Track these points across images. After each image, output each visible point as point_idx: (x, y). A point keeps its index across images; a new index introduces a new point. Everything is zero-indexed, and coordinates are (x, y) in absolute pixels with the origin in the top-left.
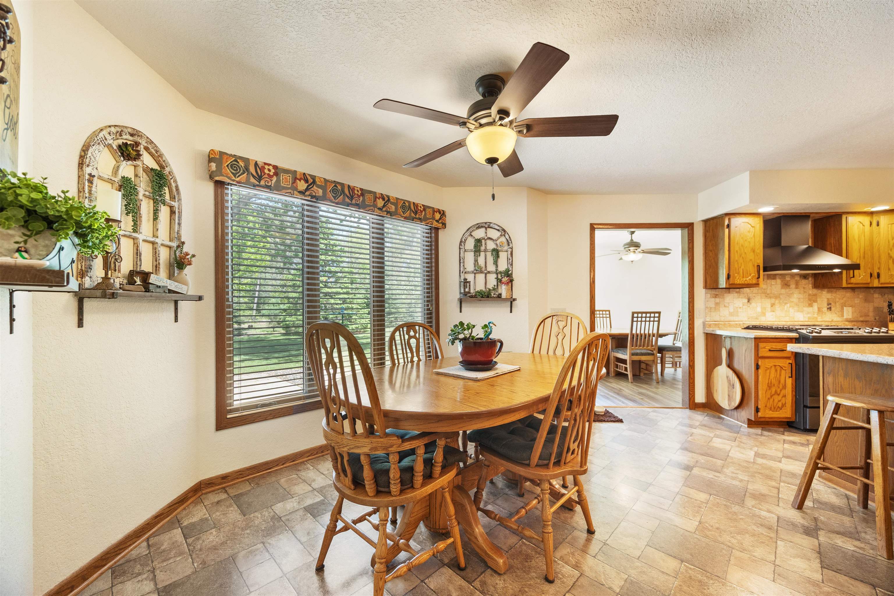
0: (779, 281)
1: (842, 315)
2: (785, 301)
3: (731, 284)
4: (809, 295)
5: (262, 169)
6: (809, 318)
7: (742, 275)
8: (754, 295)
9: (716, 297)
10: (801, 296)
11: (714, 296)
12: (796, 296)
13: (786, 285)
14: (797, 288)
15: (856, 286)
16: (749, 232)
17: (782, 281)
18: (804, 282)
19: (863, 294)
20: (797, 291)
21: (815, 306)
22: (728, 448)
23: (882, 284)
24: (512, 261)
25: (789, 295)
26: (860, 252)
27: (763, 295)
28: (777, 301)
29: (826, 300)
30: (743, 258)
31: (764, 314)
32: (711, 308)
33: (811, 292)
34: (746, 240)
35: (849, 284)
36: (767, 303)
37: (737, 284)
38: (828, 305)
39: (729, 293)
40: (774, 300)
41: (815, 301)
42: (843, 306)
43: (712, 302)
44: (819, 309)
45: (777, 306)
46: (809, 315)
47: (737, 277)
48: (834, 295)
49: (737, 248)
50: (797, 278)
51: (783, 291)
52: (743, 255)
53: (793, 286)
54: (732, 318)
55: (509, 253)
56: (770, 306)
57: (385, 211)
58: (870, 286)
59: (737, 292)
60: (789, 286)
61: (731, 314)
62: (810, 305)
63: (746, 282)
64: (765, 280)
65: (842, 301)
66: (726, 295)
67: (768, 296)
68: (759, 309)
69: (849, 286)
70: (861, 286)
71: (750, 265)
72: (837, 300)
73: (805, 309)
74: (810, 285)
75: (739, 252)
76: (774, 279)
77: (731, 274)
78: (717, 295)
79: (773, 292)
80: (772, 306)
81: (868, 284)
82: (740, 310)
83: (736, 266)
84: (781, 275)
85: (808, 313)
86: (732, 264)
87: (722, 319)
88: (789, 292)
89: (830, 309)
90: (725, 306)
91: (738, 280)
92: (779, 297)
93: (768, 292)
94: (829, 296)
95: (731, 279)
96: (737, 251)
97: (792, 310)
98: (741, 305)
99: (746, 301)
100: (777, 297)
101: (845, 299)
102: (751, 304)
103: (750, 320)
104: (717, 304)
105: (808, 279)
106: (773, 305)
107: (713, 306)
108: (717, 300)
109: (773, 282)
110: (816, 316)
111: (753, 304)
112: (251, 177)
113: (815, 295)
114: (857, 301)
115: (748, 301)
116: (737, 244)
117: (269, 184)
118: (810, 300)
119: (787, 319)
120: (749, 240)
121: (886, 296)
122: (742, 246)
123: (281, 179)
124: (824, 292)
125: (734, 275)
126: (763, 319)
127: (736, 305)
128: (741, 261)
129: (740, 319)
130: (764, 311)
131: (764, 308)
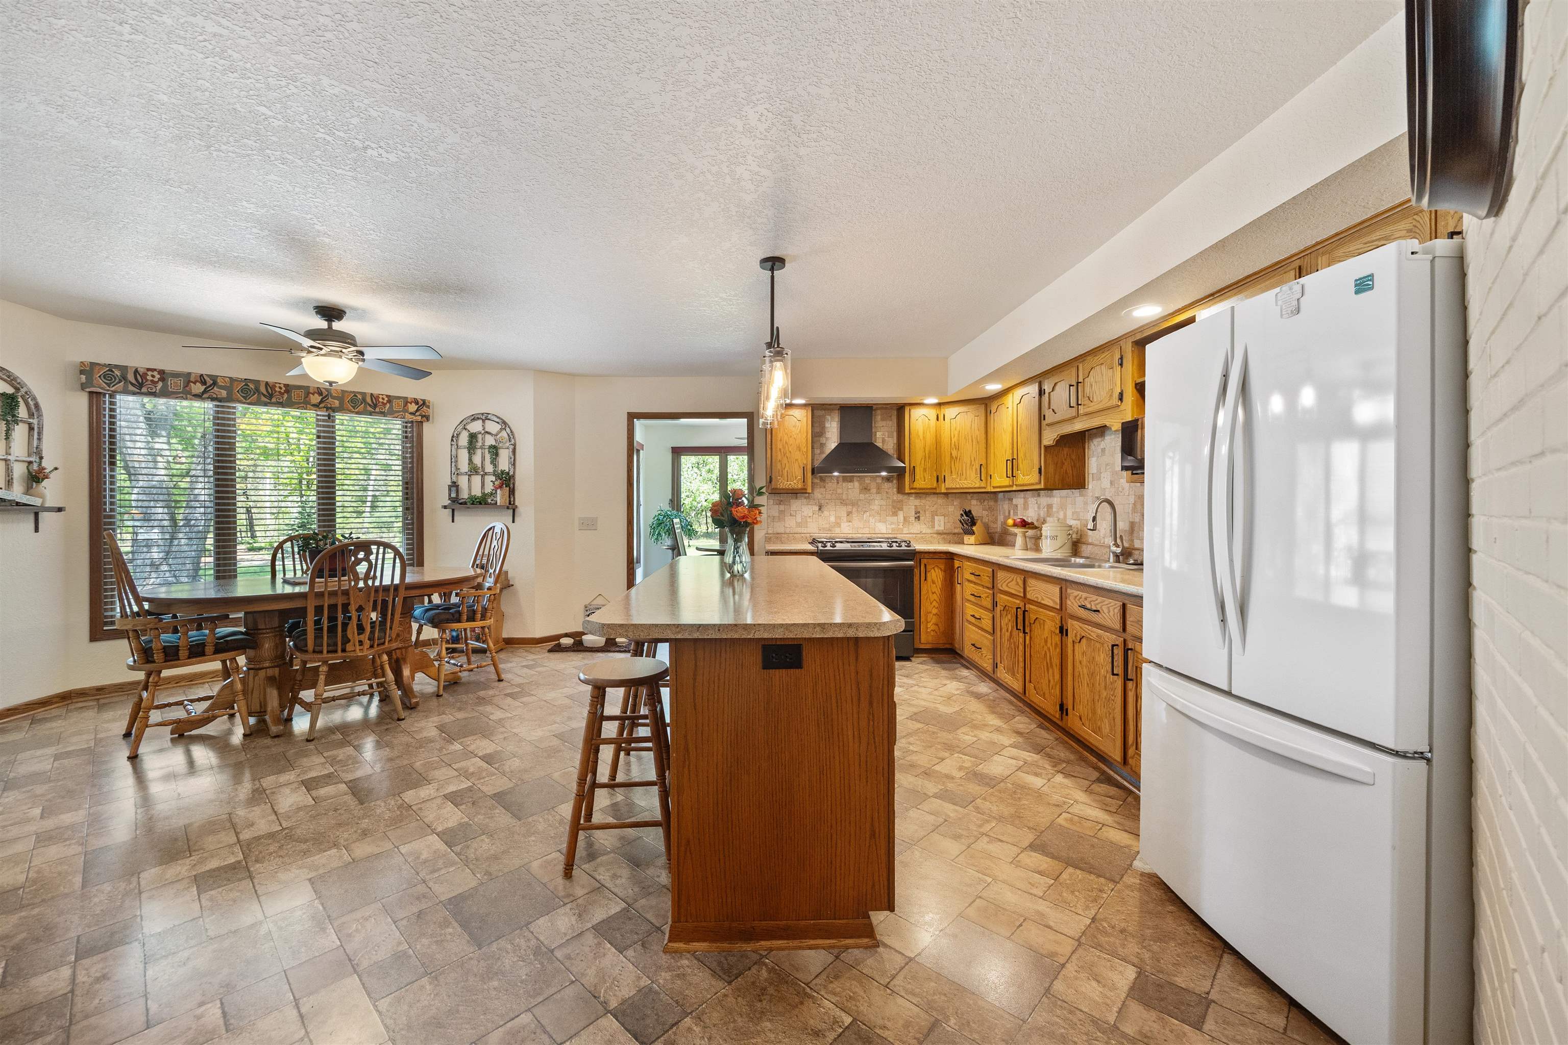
0: (856, 484)
1: (933, 527)
2: (864, 509)
3: (773, 489)
4: (894, 501)
5: (144, 376)
6: (893, 529)
7: (787, 480)
8: (827, 501)
9: (780, 504)
10: (883, 503)
11: (778, 502)
12: (878, 503)
13: (865, 489)
14: (879, 493)
15: (921, 491)
16: (795, 426)
17: (860, 485)
18: (887, 485)
19: (959, 500)
20: (878, 497)
21: (901, 515)
23: (947, 489)
24: (514, 460)
25: (869, 502)
26: (925, 451)
27: (839, 501)
28: (854, 509)
29: (913, 507)
30: (787, 458)
31: (838, 525)
32: (777, 517)
33: (895, 498)
34: (791, 437)
35: (912, 489)
36: (843, 511)
37: (780, 489)
38: (916, 514)
39: (796, 498)
40: (850, 507)
41: (901, 509)
42: (934, 514)
43: (776, 511)
44: (906, 519)
45: (854, 515)
46: (893, 526)
47: (780, 481)
48: (923, 501)
49: (780, 446)
50: (879, 481)
51: (862, 496)
52: (788, 455)
53: (874, 490)
54: (799, 530)
55: (511, 450)
56: (846, 515)
57: (324, 407)
58: (938, 491)
59: (805, 498)
60: (869, 491)
61: (799, 525)
62: (895, 514)
63: (790, 486)
64: (840, 483)
65: (933, 509)
66: (793, 501)
67: (844, 503)
68: (832, 519)
69: (913, 491)
70: (927, 491)
71: (797, 466)
72: (927, 507)
73: (889, 518)
74: (895, 490)
75: (783, 450)
76: (851, 483)
77: (774, 476)
78: (781, 501)
79: (850, 497)
81: (935, 489)
82: (809, 520)
83: (779, 467)
85: (892, 523)
86: (773, 464)
87: (788, 531)
88: (870, 498)
89: (918, 518)
90: (791, 515)
91: (783, 485)
92: (857, 504)
93: (844, 497)
94: (917, 502)
95: (773, 482)
96: (780, 449)
97: (872, 520)
98: (811, 514)
99: (817, 508)
100: (854, 504)
101: (935, 506)
102: (822, 512)
103: (820, 532)
104: (782, 512)
105: (892, 482)
106: (849, 514)
107: (777, 514)
108: (782, 507)
109: (850, 485)
110: (898, 526)
111: (826, 513)
112: (130, 386)
113: (902, 501)
114: (951, 509)
115: (820, 509)
116: (782, 442)
117: (154, 390)
118: (894, 507)
119: (866, 531)
120: (795, 436)
121: (986, 503)
122: (786, 443)
123: (169, 383)
124: (911, 501)
125: (776, 478)
126: (837, 530)
127: (805, 514)
128: (785, 461)
129: (809, 530)
130: (839, 521)
131: (838, 518)
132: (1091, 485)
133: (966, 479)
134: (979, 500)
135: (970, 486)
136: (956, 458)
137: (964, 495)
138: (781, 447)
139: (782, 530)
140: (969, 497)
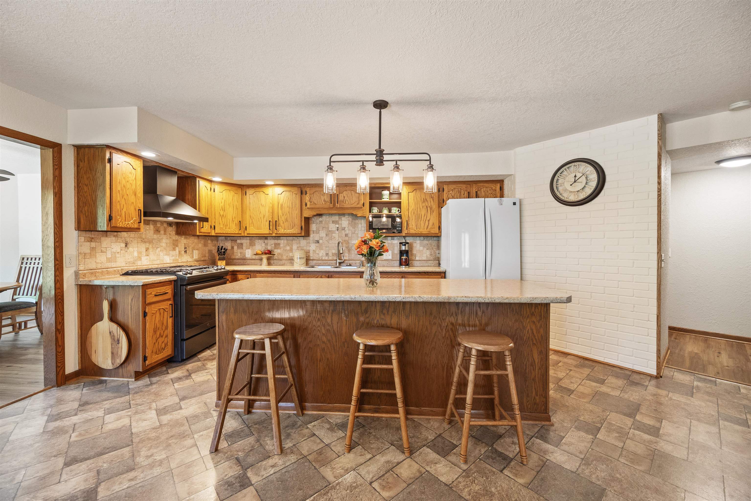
0: (152, 227)
1: (193, 257)
2: (157, 246)
3: (113, 227)
4: (173, 240)
6: (173, 260)
7: (124, 218)
8: (132, 239)
9: (91, 241)
10: (168, 241)
11: (89, 239)
12: (165, 241)
14: (165, 234)
15: (202, 234)
16: (131, 173)
18: (170, 229)
19: (203, 240)
20: (165, 237)
21: (177, 249)
22: (126, 421)
23: (216, 234)
25: (160, 240)
26: (206, 209)
27: (139, 239)
28: (151, 246)
29: (183, 244)
30: (125, 199)
31: (140, 258)
32: (85, 254)
33: (174, 238)
34: (128, 182)
35: (199, 232)
36: (142, 247)
37: (119, 228)
38: (185, 249)
39: (107, 236)
40: (148, 244)
41: (177, 246)
42: (193, 249)
43: (86, 247)
44: (180, 252)
45: (150, 250)
46: (173, 258)
47: (120, 220)
48: (188, 240)
50: (165, 225)
51: (155, 236)
52: (125, 197)
53: (162, 232)
54: (109, 265)
56: (145, 251)
58: (211, 235)
59: (114, 236)
60: (160, 232)
61: (109, 260)
62: (174, 249)
63: (128, 226)
64: (145, 225)
65: (192, 246)
66: (103, 239)
67: (144, 241)
68: (136, 254)
69: (198, 234)
70: (204, 234)
71: (132, 208)
72: (190, 245)
73: (171, 252)
74: (174, 232)
75: (121, 192)
76: (148, 224)
77: (113, 215)
78: (92, 238)
79: (147, 237)
80: (146, 251)
81: (209, 233)
82: (117, 255)
83: (118, 207)
84: (153, 221)
85: (173, 256)
86: (114, 204)
87: (99, 266)
88: (160, 238)
89: (186, 252)
90: (102, 252)
91: (121, 223)
92: (152, 242)
93: (144, 236)
94: (185, 241)
95: (113, 221)
96: (119, 191)
97: (161, 254)
98: (119, 251)
99: (124, 245)
100: (150, 242)
101: (194, 244)
102: (128, 248)
103: (127, 265)
104: (93, 249)
105: (172, 226)
106: (147, 249)
107: (88, 251)
108: (93, 244)
110: (177, 258)
111: (131, 249)
113: (177, 240)
114: (201, 246)
115: (126, 246)
116: (119, 183)
118: (174, 244)
119: (158, 262)
120: (131, 182)
122: (124, 186)
124: (183, 239)
125: (116, 217)
126: (139, 263)
127: (114, 250)
128: (123, 202)
129: (118, 264)
130: (140, 255)
131: (140, 253)
132: (312, 235)
133: (229, 228)
134: (212, 241)
135: (232, 232)
136: (223, 216)
137: (205, 237)
138: (119, 188)
139: (93, 266)
140: (207, 238)
